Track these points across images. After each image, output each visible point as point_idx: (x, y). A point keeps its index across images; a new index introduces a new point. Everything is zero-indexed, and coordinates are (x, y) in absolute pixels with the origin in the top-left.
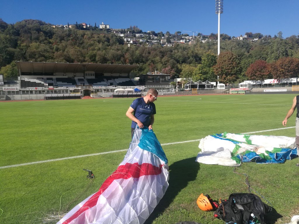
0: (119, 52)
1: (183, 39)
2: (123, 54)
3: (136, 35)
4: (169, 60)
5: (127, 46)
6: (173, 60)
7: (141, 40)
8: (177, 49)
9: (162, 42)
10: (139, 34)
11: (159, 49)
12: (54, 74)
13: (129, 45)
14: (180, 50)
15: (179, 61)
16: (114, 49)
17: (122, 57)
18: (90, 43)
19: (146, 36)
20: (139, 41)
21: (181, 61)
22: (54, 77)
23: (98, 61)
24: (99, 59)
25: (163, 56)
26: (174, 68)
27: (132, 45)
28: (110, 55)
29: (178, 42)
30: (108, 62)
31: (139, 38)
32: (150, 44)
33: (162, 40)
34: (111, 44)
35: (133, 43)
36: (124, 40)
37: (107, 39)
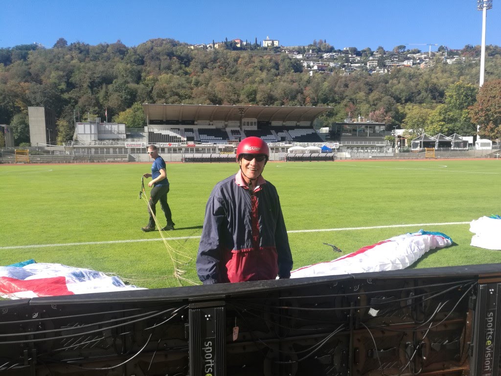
0: (295, 86)
1: (408, 59)
2: (302, 89)
3: (323, 55)
4: (382, 97)
5: (308, 74)
6: (389, 97)
7: (332, 65)
8: (397, 77)
9: (369, 65)
10: (328, 54)
11: (363, 79)
12: (196, 123)
13: (311, 72)
14: (403, 80)
15: (400, 99)
16: (286, 80)
17: (299, 94)
18: (247, 72)
19: (340, 57)
20: (329, 65)
21: (404, 98)
22: (195, 128)
23: (260, 101)
24: (262, 97)
25: (371, 90)
26: (391, 110)
27: (316, 72)
28: (279, 91)
29: (400, 64)
30: (276, 103)
31: (329, 60)
32: (347, 70)
33: (369, 63)
34: (281, 71)
35: (318, 70)
36: (304, 65)
37: (274, 64)
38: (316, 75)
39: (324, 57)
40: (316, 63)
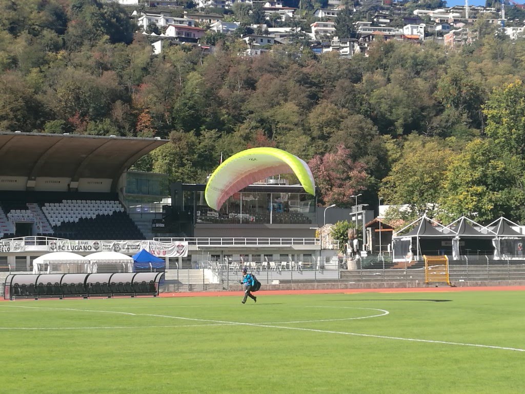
0: (108, 80)
1: (415, 20)
2: (127, 89)
5: (148, 48)
6: (361, 117)
7: (217, 26)
8: (385, 67)
9: (317, 32)
11: (295, 66)
13: (158, 46)
14: (398, 73)
16: (84, 61)
17: (118, 103)
20: (209, 27)
27: (171, 44)
28: (61, 92)
29: (392, 33)
30: (48, 125)
31: (210, 15)
32: (256, 43)
33: (315, 27)
34: (71, 38)
35: (177, 38)
36: (139, 25)
37: (52, 16)
38: (171, 52)
39: (198, 4)
40: (175, 21)
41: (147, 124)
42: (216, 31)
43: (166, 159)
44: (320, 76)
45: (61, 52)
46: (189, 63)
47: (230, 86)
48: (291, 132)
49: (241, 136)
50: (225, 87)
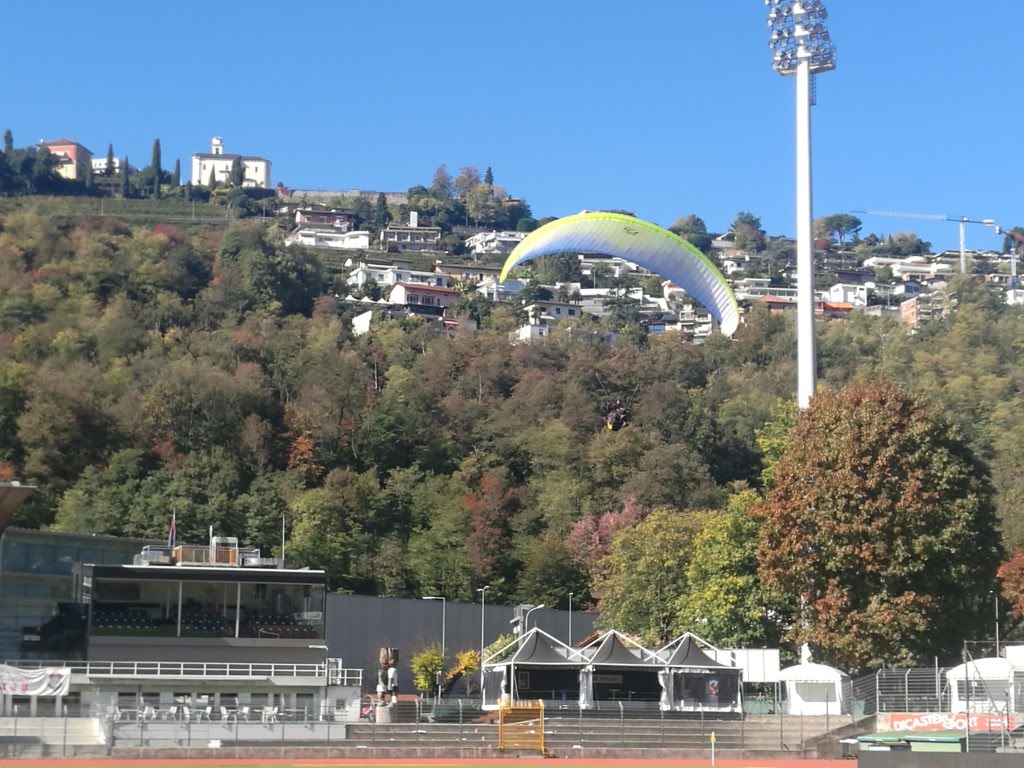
0: (247, 377)
2: (276, 394)
3: (470, 241)
9: (672, 297)
10: (492, 236)
13: (366, 318)
16: (214, 348)
17: (254, 417)
18: (18, 301)
20: (473, 288)
30: (117, 456)
31: (488, 266)
32: (549, 314)
33: (670, 286)
34: (205, 306)
35: (406, 306)
36: (350, 282)
37: (180, 268)
39: (474, 248)
40: (412, 276)
41: (306, 457)
42: (486, 295)
43: (314, 519)
44: (633, 373)
45: (172, 331)
46: (409, 350)
47: (465, 391)
48: (554, 472)
49: (463, 478)
50: (455, 393)
